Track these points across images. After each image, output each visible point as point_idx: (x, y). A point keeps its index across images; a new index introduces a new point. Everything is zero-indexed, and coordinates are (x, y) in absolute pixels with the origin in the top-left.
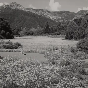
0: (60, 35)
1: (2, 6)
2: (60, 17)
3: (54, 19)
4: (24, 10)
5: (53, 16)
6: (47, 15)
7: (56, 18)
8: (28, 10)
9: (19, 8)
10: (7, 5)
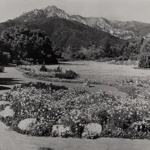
0: (129, 61)
1: (32, 11)
2: (127, 31)
3: (117, 35)
4: (67, 18)
5: (115, 29)
6: (104, 28)
7: (119, 33)
8: (74, 19)
9: (59, 15)
10: (40, 10)
